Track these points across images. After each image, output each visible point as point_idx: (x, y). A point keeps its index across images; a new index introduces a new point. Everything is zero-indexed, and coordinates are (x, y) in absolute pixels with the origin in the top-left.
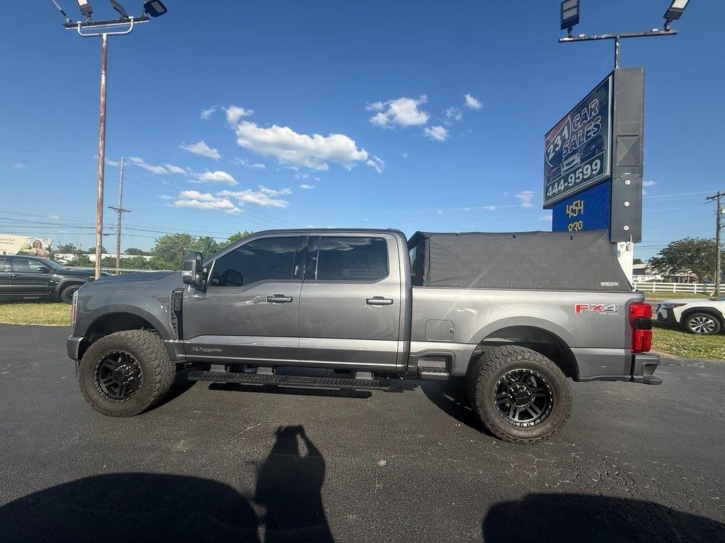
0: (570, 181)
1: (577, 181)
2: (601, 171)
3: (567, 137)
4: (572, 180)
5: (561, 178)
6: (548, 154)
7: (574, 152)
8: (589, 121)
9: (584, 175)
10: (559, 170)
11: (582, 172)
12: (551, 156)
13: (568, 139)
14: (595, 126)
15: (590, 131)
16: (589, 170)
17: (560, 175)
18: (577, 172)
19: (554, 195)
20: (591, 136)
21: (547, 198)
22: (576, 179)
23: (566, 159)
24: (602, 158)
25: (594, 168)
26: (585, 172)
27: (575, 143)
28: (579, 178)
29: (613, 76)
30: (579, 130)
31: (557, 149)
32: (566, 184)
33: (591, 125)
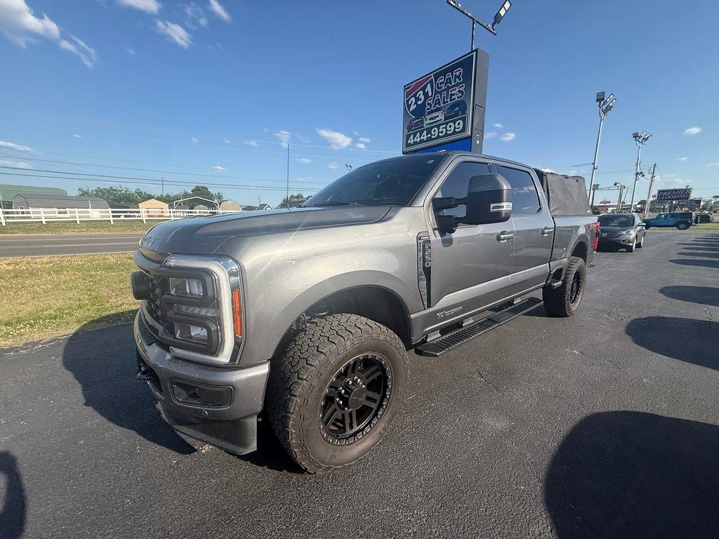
0: (433, 133)
1: (440, 134)
2: (464, 130)
3: (430, 94)
4: (435, 133)
5: (424, 130)
6: (409, 106)
7: (438, 110)
8: (454, 86)
9: (447, 130)
10: (422, 122)
11: (446, 128)
12: (412, 108)
13: (431, 96)
14: (459, 92)
15: (454, 94)
16: (453, 127)
17: (423, 127)
18: (441, 127)
19: (415, 143)
20: (454, 99)
21: (408, 145)
22: (439, 132)
23: (429, 113)
24: (464, 120)
25: (457, 126)
26: (448, 129)
27: (439, 101)
28: (442, 132)
29: (477, 53)
30: (444, 90)
31: (419, 103)
32: (429, 135)
33: (455, 89)
